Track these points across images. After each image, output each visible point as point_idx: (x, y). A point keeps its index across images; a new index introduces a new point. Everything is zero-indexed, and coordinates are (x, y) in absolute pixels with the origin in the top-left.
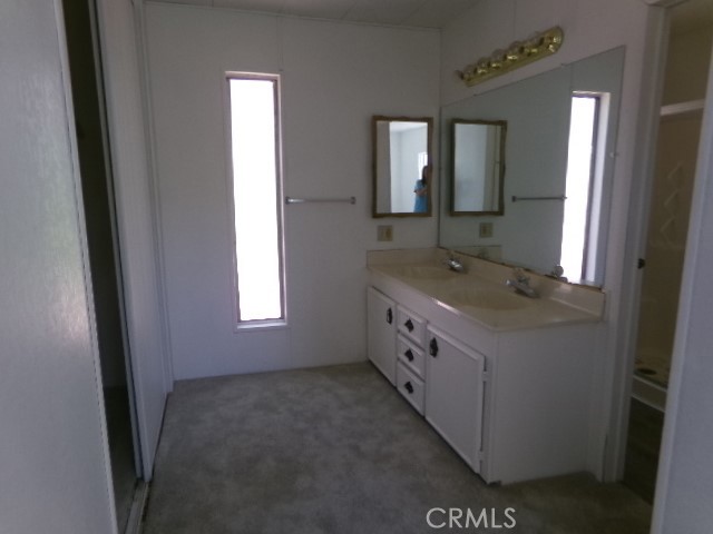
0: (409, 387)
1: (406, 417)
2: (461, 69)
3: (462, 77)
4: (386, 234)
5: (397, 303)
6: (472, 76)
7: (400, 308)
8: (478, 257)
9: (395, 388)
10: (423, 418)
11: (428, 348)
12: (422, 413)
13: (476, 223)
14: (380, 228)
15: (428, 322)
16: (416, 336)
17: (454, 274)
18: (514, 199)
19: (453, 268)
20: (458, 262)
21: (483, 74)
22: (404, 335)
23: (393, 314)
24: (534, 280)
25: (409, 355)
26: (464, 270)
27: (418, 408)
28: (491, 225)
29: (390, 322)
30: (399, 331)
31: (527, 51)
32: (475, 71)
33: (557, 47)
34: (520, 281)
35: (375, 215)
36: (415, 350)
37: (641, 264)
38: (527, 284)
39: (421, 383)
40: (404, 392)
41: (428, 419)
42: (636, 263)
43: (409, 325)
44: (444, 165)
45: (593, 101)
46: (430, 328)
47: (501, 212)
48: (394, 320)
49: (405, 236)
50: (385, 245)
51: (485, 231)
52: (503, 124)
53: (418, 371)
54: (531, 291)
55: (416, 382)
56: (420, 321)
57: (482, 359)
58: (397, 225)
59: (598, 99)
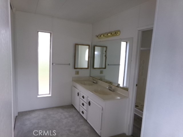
0: (83, 112)
1: (82, 120)
2: (97, 35)
3: (97, 37)
4: (77, 73)
5: (80, 91)
6: (100, 37)
7: (81, 93)
8: (100, 80)
9: (79, 112)
10: (86, 120)
11: (88, 103)
12: (86, 119)
13: (99, 70)
14: (76, 71)
15: (88, 97)
16: (85, 100)
17: (94, 84)
18: (108, 65)
19: (94, 82)
20: (95, 81)
21: (102, 37)
22: (81, 99)
23: (79, 94)
24: (113, 87)
25: (83, 104)
26: (96, 83)
27: (85, 118)
28: (103, 71)
29: (78, 96)
30: (80, 98)
31: (112, 34)
32: (101, 36)
33: (119, 34)
34: (110, 87)
35: (75, 68)
36: (85, 104)
37: (137, 85)
38: (112, 88)
39: (86, 112)
40: (82, 114)
41: (88, 121)
42: (135, 85)
43: (83, 97)
44: (92, 56)
45: (125, 43)
46: (89, 99)
47: (105, 68)
48: (79, 95)
49: (82, 74)
50: (77, 76)
51: (101, 72)
52: (106, 47)
53: (85, 109)
54: (112, 90)
55: (85, 112)
56: (86, 97)
57: (102, 108)
58: (80, 71)
59: (127, 43)
